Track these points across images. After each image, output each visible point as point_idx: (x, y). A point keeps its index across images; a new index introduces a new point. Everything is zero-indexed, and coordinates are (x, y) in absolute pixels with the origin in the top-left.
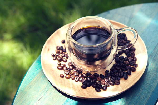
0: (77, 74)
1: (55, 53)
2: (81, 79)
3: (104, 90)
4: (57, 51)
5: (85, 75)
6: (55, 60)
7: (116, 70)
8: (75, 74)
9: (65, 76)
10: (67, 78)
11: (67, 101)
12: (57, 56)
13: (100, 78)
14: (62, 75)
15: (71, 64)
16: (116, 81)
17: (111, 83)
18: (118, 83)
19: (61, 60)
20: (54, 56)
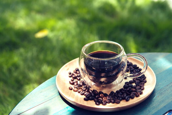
0: (84, 89)
1: (72, 72)
2: (86, 93)
3: (103, 105)
4: (74, 71)
5: (91, 92)
6: (70, 77)
7: (121, 93)
8: (83, 89)
9: (73, 89)
10: (74, 91)
11: (67, 108)
12: (73, 74)
13: (102, 95)
14: (71, 88)
15: (83, 82)
16: (117, 100)
17: (112, 101)
18: (118, 102)
19: (75, 78)
20: (70, 74)
